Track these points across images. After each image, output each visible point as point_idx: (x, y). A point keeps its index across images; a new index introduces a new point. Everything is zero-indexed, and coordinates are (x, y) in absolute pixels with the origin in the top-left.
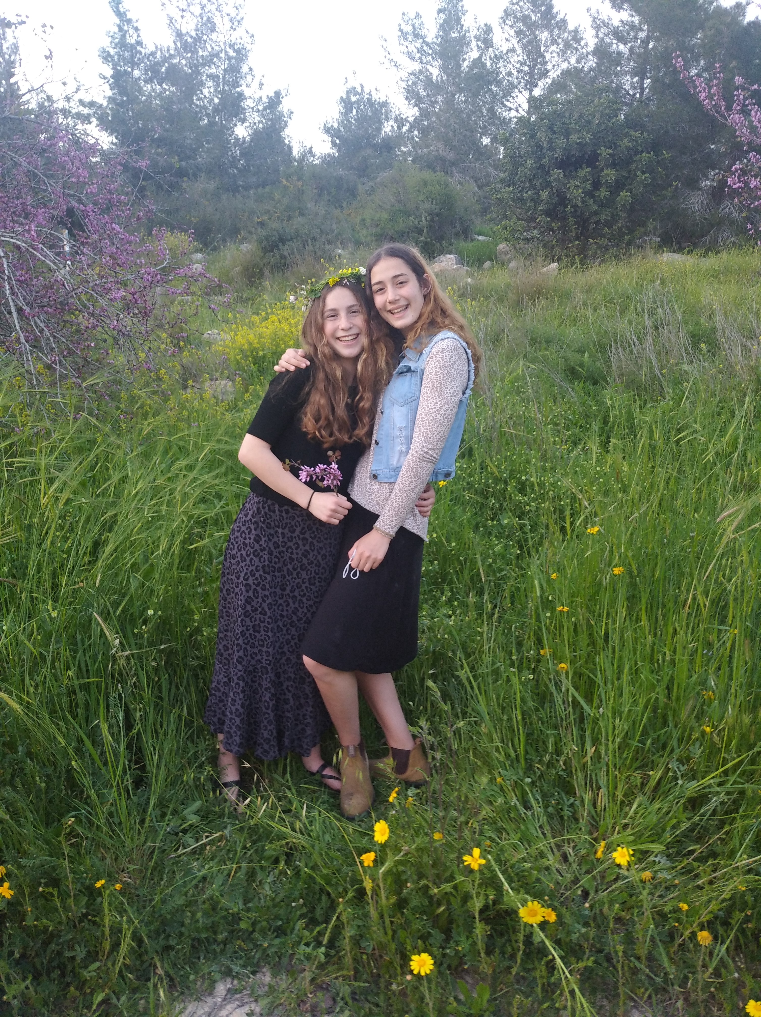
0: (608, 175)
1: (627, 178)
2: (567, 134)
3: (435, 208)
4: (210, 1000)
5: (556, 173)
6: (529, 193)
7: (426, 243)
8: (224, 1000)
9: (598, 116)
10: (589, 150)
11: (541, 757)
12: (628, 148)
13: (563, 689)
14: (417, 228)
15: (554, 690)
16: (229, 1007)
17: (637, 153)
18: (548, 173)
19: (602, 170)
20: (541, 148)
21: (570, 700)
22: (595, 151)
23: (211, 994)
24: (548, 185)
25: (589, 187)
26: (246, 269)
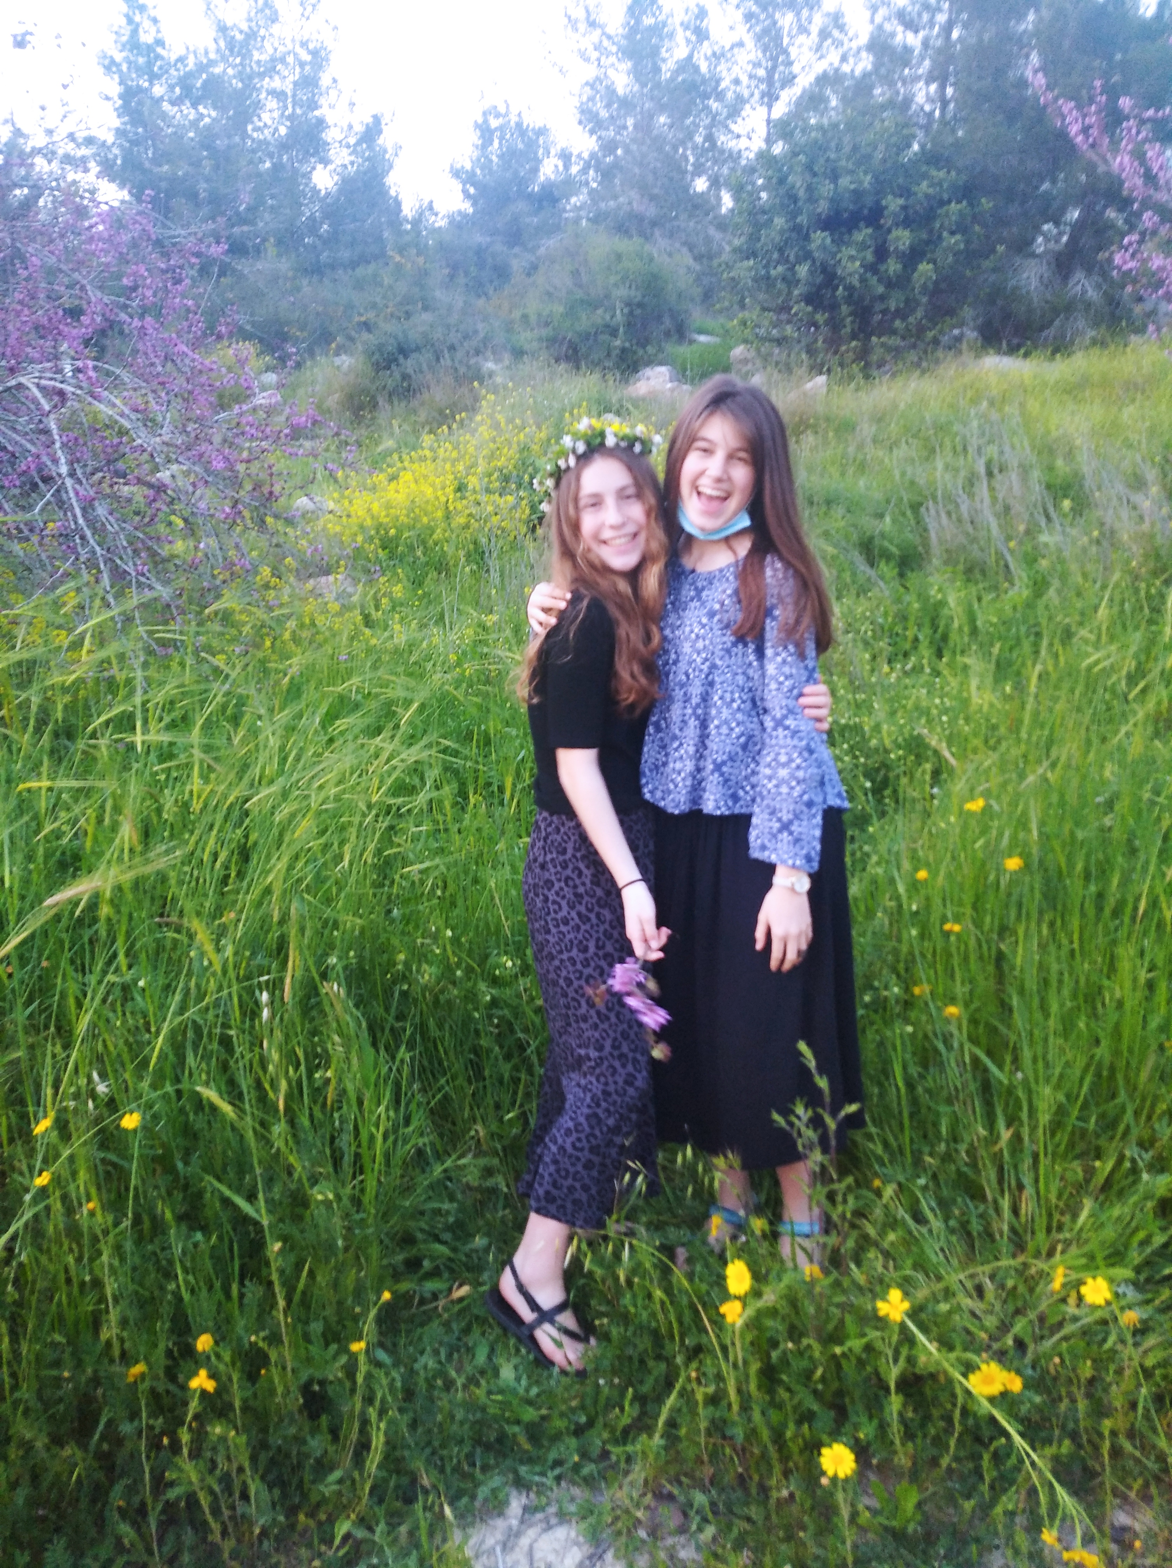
0: (898, 239)
1: (928, 242)
2: (834, 177)
3: (636, 295)
4: (500, 1523)
5: (820, 238)
6: (780, 269)
7: (623, 350)
8: (522, 1521)
9: (881, 147)
10: (869, 201)
11: (932, 1146)
12: (927, 196)
13: (956, 1045)
14: (607, 326)
15: (941, 1046)
16: (532, 1533)
17: (942, 203)
18: (807, 238)
19: (889, 231)
20: (794, 199)
21: (967, 1059)
22: (878, 202)
23: (501, 1514)
24: (807, 256)
25: (869, 256)
26: (350, 397)
